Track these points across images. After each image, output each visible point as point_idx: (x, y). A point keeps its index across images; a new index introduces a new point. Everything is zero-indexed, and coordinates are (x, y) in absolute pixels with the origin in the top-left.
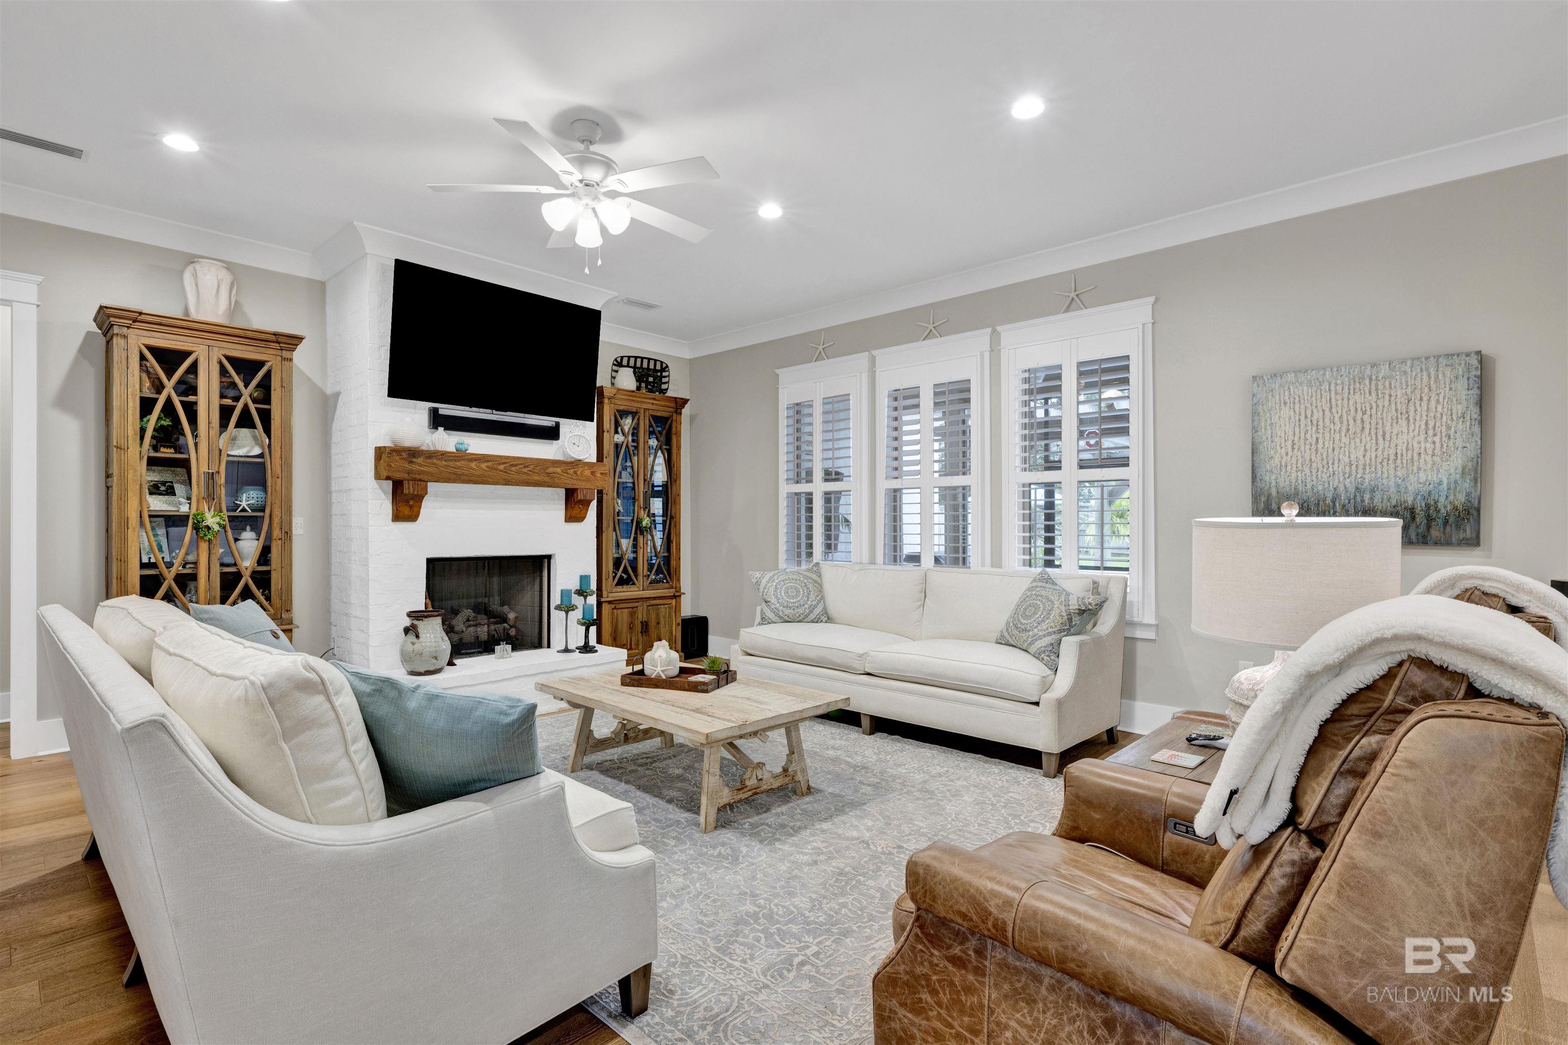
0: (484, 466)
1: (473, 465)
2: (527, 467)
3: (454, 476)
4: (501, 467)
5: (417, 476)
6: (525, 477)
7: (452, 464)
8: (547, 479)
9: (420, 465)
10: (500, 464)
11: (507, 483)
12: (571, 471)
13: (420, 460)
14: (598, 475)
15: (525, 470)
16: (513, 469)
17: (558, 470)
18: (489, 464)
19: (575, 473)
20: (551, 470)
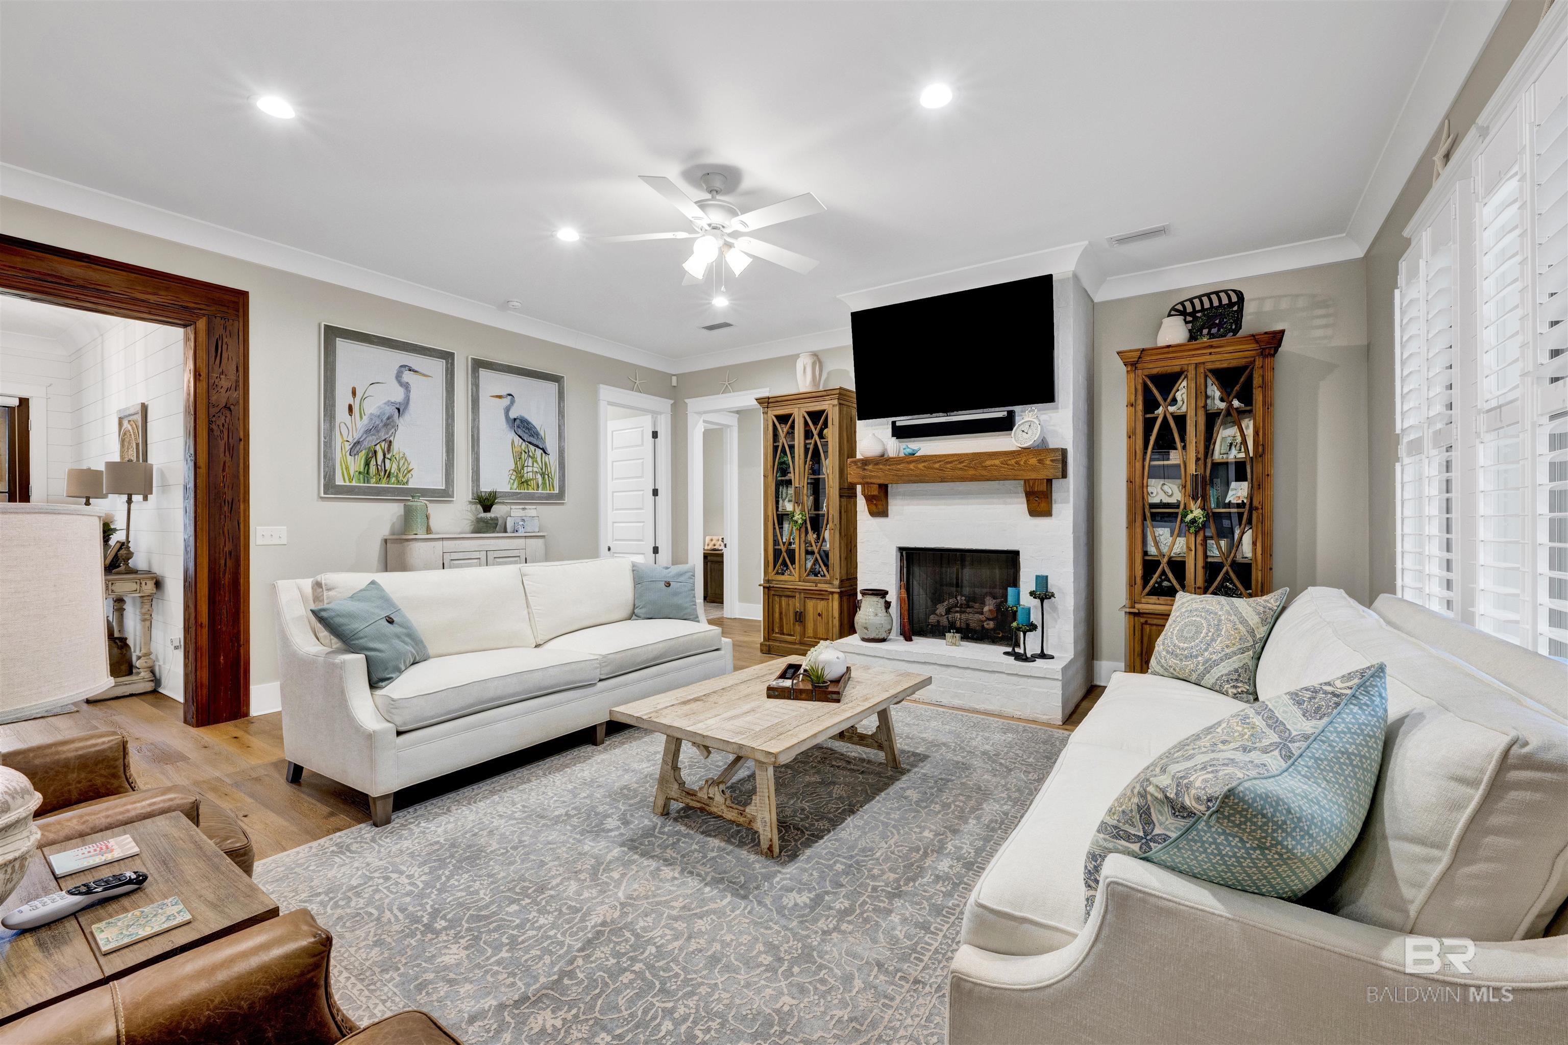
0: (921, 466)
1: (912, 466)
2: (962, 462)
3: (896, 478)
4: (937, 466)
5: (869, 480)
6: (960, 473)
7: (894, 467)
8: (984, 473)
9: (871, 471)
10: (935, 463)
11: (943, 480)
12: (1013, 462)
13: (870, 467)
14: (1048, 462)
15: (960, 466)
16: (948, 466)
17: (997, 462)
18: (925, 464)
19: (1017, 463)
20: (988, 463)
